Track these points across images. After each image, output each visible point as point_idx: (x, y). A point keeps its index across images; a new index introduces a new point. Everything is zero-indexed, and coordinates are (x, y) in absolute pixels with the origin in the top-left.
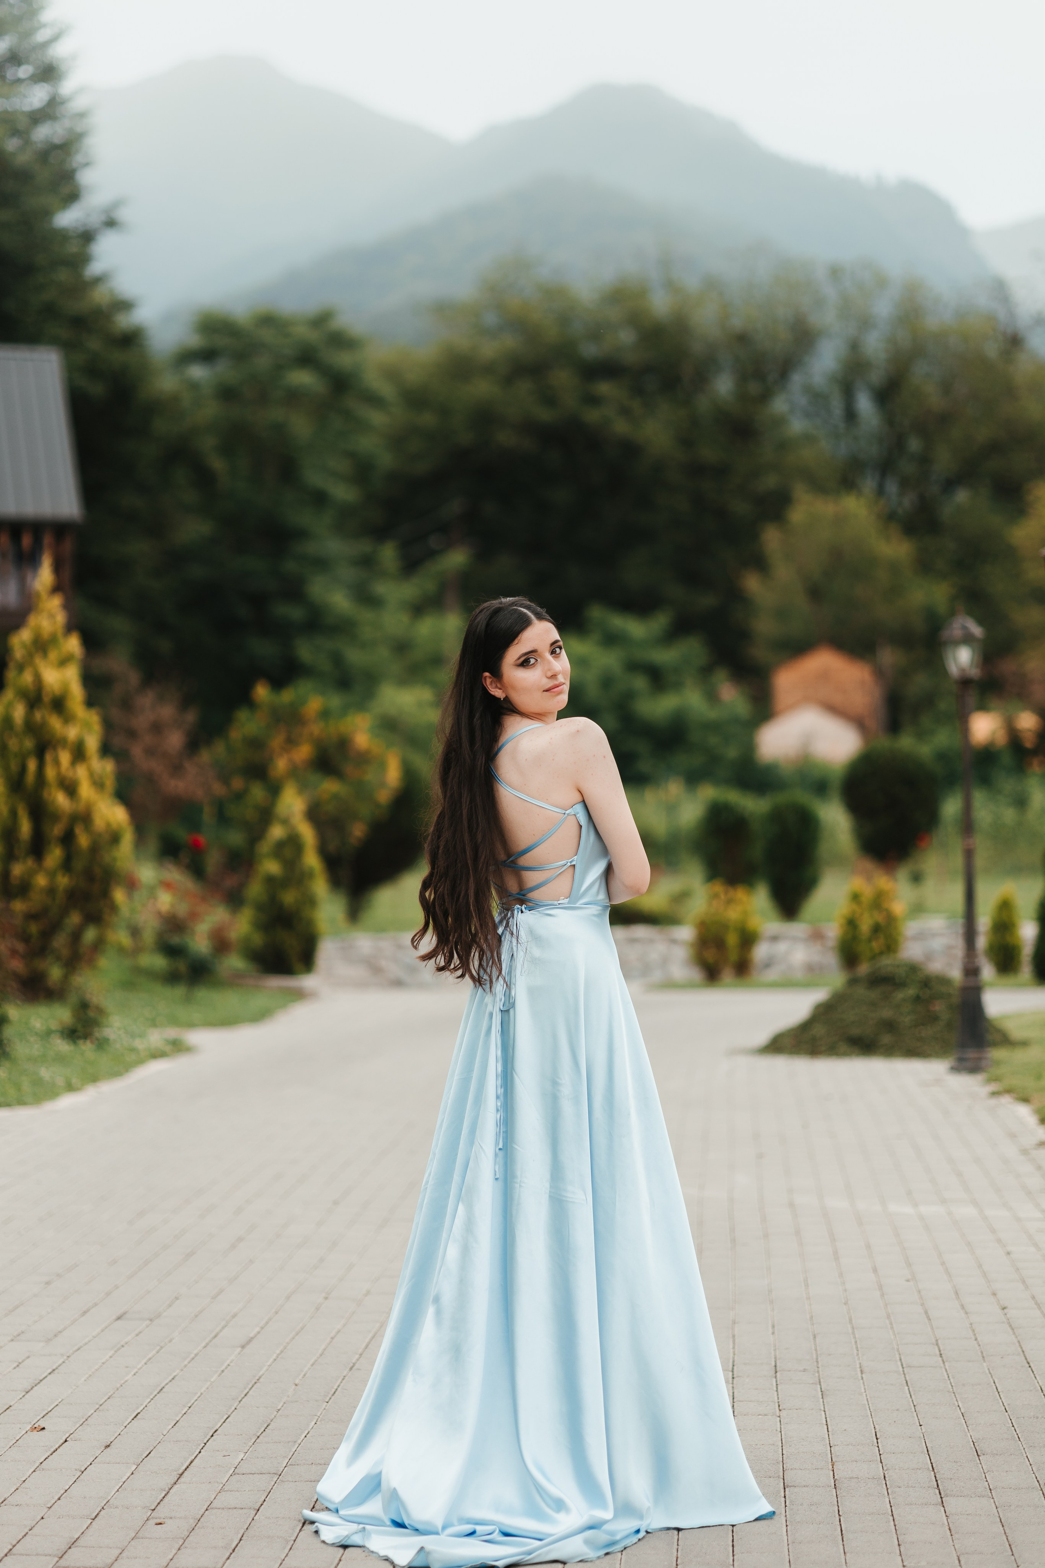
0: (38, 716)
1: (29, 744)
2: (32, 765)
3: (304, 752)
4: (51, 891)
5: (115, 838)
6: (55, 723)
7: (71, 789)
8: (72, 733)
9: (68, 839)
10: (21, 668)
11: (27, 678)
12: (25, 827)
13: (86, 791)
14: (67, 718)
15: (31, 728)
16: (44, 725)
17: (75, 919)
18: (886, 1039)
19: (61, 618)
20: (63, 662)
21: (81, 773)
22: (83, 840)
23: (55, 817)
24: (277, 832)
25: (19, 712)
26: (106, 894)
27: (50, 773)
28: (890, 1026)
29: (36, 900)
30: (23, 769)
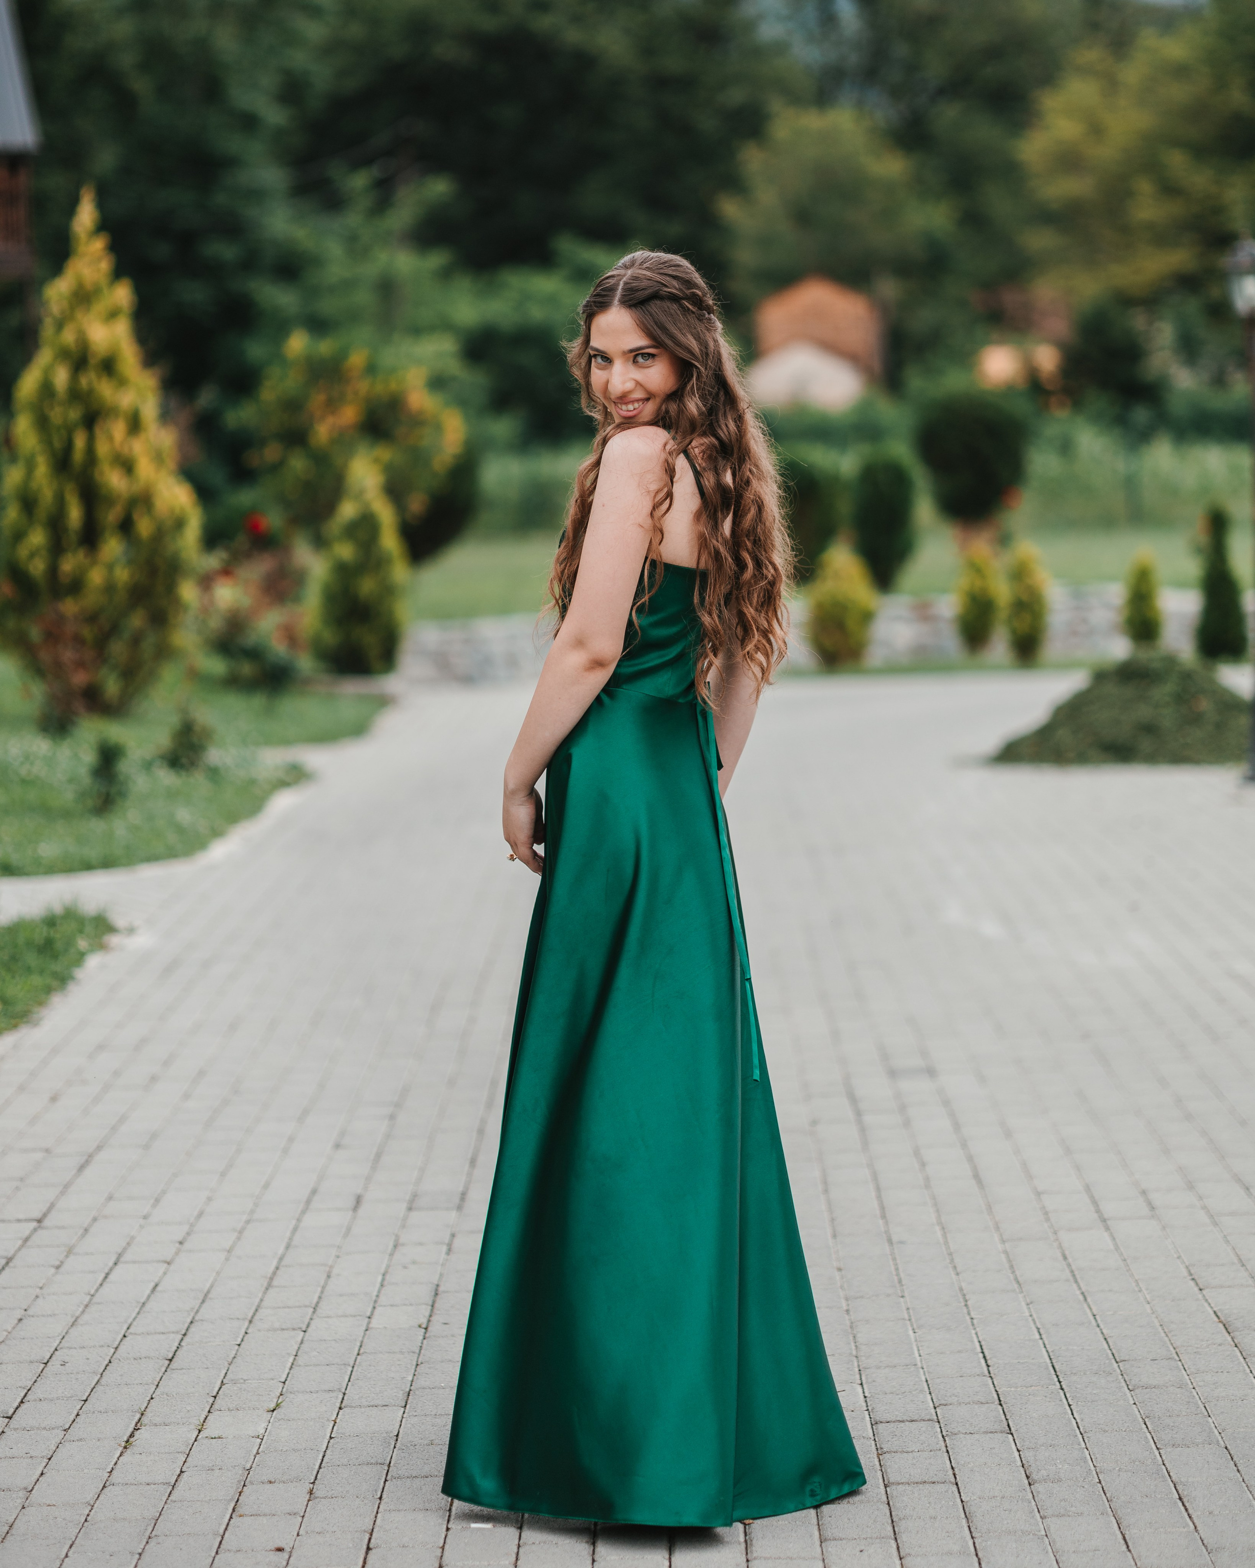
0: (84, 382)
1: (75, 414)
2: (80, 442)
3: (349, 414)
4: (110, 588)
5: (179, 524)
6: (105, 390)
7: (127, 466)
8: (126, 400)
9: (126, 526)
10: (60, 325)
11: (69, 337)
12: (75, 514)
13: (145, 468)
14: (122, 382)
15: (75, 395)
16: (91, 392)
17: (137, 620)
18: (1146, 744)
19: (105, 265)
20: (112, 315)
21: (138, 448)
22: (144, 527)
23: (109, 500)
24: (348, 510)
25: (61, 377)
26: (171, 588)
27: (102, 449)
28: (1149, 729)
29: (91, 598)
30: (69, 447)
